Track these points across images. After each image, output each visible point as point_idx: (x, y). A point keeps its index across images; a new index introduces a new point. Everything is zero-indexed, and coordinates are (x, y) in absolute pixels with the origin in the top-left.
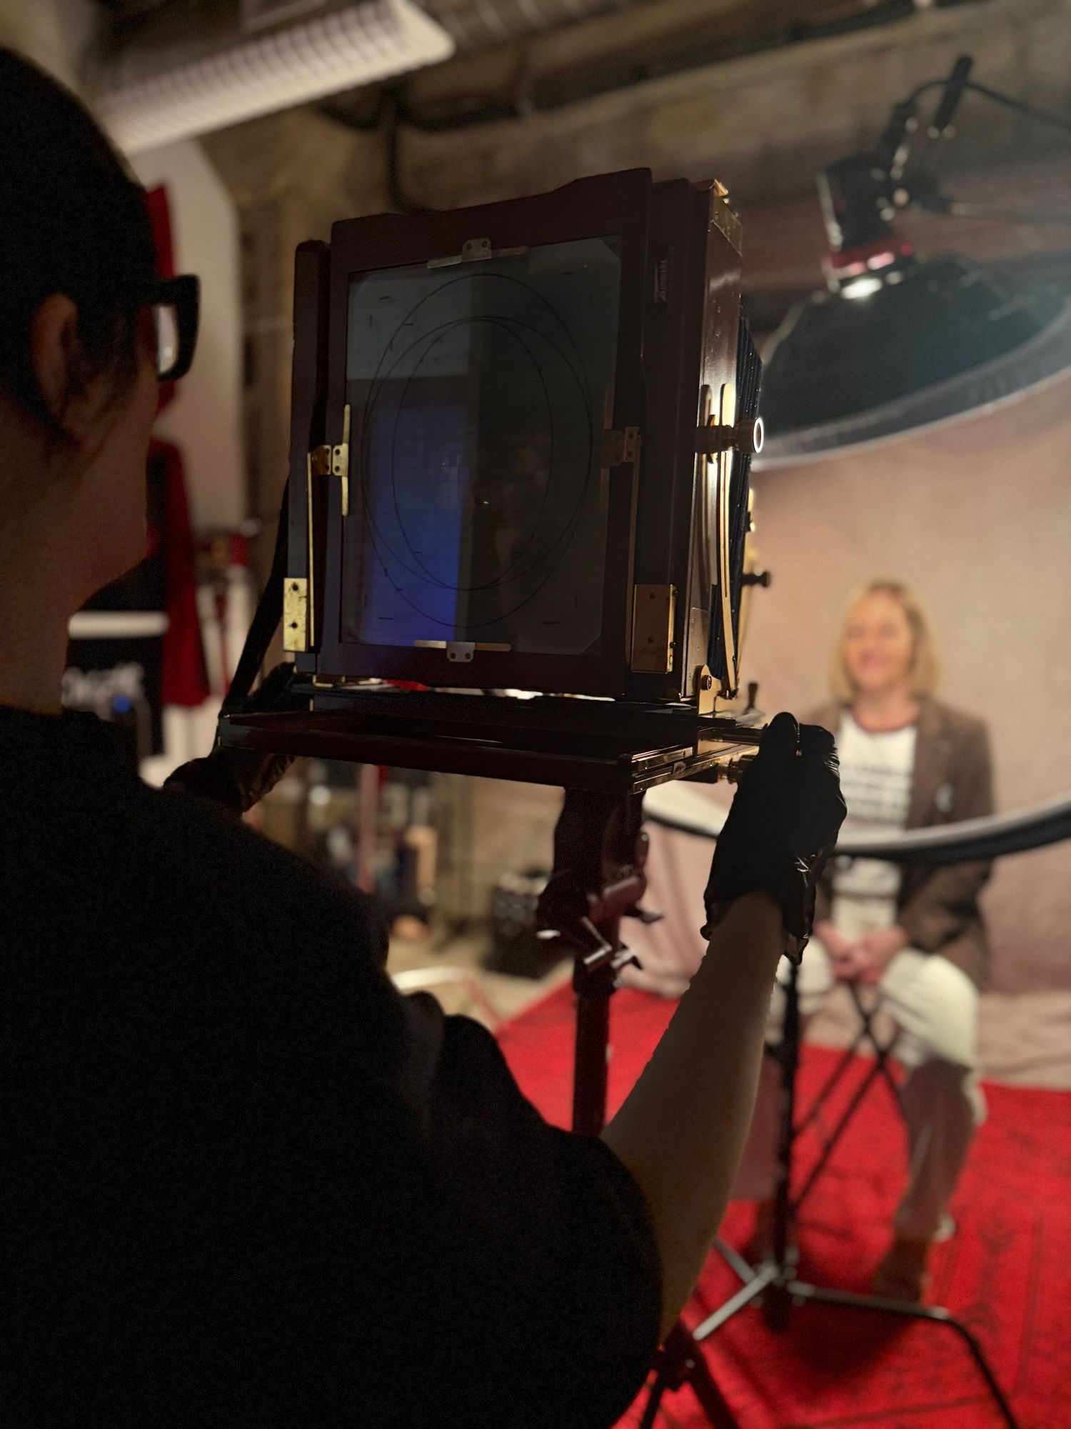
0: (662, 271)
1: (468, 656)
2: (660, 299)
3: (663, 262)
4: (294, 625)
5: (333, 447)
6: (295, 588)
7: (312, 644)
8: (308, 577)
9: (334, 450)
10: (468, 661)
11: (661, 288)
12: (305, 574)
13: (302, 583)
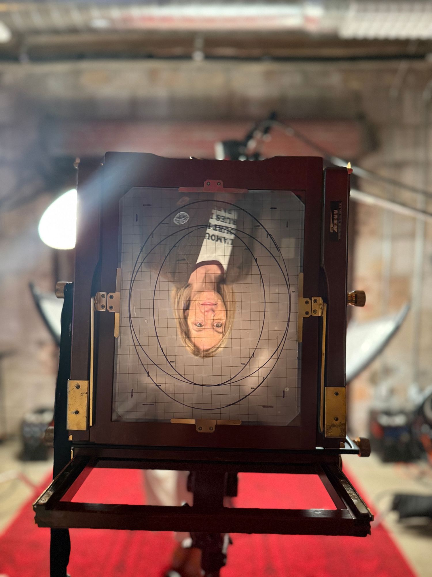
0: (334, 216)
1: (211, 428)
2: (334, 231)
3: (335, 211)
4: (77, 412)
5: (107, 294)
6: (78, 387)
7: (91, 424)
8: (89, 379)
9: (109, 295)
10: (212, 431)
11: (334, 225)
12: (86, 377)
13: (84, 384)
